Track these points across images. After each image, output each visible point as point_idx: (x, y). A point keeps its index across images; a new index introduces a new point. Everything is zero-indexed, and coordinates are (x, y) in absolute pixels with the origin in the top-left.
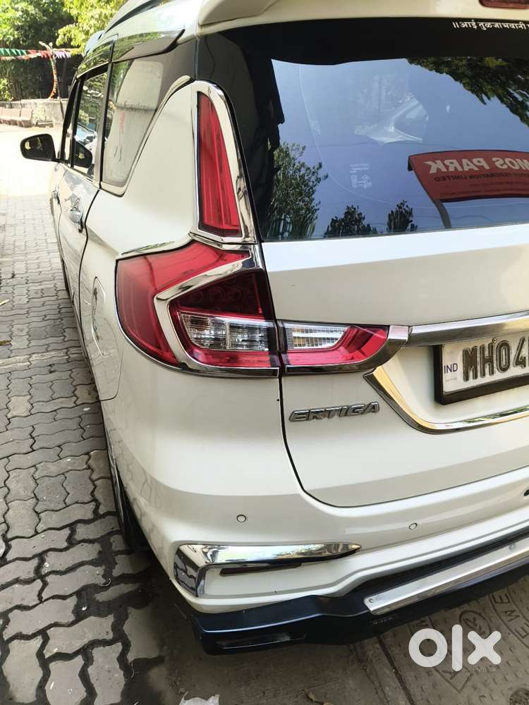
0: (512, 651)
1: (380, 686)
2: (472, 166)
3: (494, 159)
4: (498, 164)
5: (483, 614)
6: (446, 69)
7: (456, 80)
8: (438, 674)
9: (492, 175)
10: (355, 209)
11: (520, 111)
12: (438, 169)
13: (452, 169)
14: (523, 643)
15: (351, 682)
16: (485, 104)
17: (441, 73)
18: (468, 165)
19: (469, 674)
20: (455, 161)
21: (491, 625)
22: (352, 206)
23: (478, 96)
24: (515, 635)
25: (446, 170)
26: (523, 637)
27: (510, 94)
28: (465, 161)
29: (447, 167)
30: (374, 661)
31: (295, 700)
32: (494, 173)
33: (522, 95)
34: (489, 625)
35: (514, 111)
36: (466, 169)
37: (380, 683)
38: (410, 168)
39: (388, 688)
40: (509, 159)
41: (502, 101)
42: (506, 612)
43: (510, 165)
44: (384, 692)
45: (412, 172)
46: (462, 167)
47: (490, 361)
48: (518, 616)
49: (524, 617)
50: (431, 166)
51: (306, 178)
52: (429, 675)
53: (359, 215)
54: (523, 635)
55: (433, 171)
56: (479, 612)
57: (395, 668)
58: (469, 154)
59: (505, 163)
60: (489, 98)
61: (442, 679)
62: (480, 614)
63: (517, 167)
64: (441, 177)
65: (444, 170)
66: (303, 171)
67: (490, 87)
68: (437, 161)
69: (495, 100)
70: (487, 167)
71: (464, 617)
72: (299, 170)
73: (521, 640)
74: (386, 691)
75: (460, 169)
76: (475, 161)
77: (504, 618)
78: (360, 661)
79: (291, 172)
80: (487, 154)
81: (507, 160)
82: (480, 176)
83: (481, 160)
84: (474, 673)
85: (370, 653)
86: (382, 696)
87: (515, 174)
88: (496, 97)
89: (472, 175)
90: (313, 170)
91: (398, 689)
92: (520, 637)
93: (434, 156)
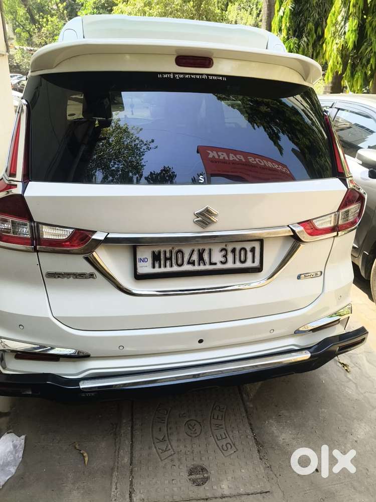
0: (207, 446)
1: (119, 449)
2: (235, 158)
3: (249, 158)
4: (250, 160)
5: (201, 424)
6: (237, 107)
7: (242, 114)
8: (155, 450)
9: (246, 165)
10: (170, 169)
11: (274, 138)
12: (224, 158)
13: (221, 157)
14: (217, 444)
15: (104, 444)
16: (255, 129)
17: (234, 108)
18: (232, 157)
19: (173, 453)
20: (224, 154)
21: (203, 430)
22: (168, 167)
23: (251, 124)
24: (214, 437)
25: (218, 158)
26: (218, 440)
27: (271, 127)
28: (231, 155)
29: (219, 156)
30: (123, 435)
31: (68, 447)
32: (247, 164)
33: (277, 129)
34: (201, 430)
35: (271, 138)
36: (231, 159)
37: (119, 447)
38: (198, 152)
39: (122, 451)
40: (258, 159)
41: (265, 130)
42: (216, 425)
43: (258, 162)
44: (119, 452)
45: (199, 154)
46: (229, 158)
47: (171, 259)
48: (222, 428)
49: (226, 430)
50: (209, 154)
51: (138, 146)
52: (149, 449)
53: (172, 173)
54: (219, 439)
55: (210, 156)
56: (199, 421)
57: (132, 442)
58: (235, 152)
59: (255, 161)
60: (258, 127)
61: (156, 452)
62: (199, 423)
63: (262, 164)
64: (214, 161)
65: (217, 157)
66: (137, 142)
67: (259, 121)
68: (214, 152)
69: (262, 128)
70: (244, 160)
71: (189, 423)
72: (135, 141)
73: (215, 441)
74: (120, 452)
75: (227, 158)
76: (238, 156)
77: (213, 428)
78: (115, 434)
79: (128, 141)
80: (246, 154)
81: (257, 160)
82: (238, 164)
83: (242, 156)
84: (177, 453)
85: (122, 431)
86: (117, 454)
87: (260, 167)
88: (262, 127)
89: (234, 163)
90: (145, 143)
91: (128, 453)
92: (216, 440)
93: (213, 149)
